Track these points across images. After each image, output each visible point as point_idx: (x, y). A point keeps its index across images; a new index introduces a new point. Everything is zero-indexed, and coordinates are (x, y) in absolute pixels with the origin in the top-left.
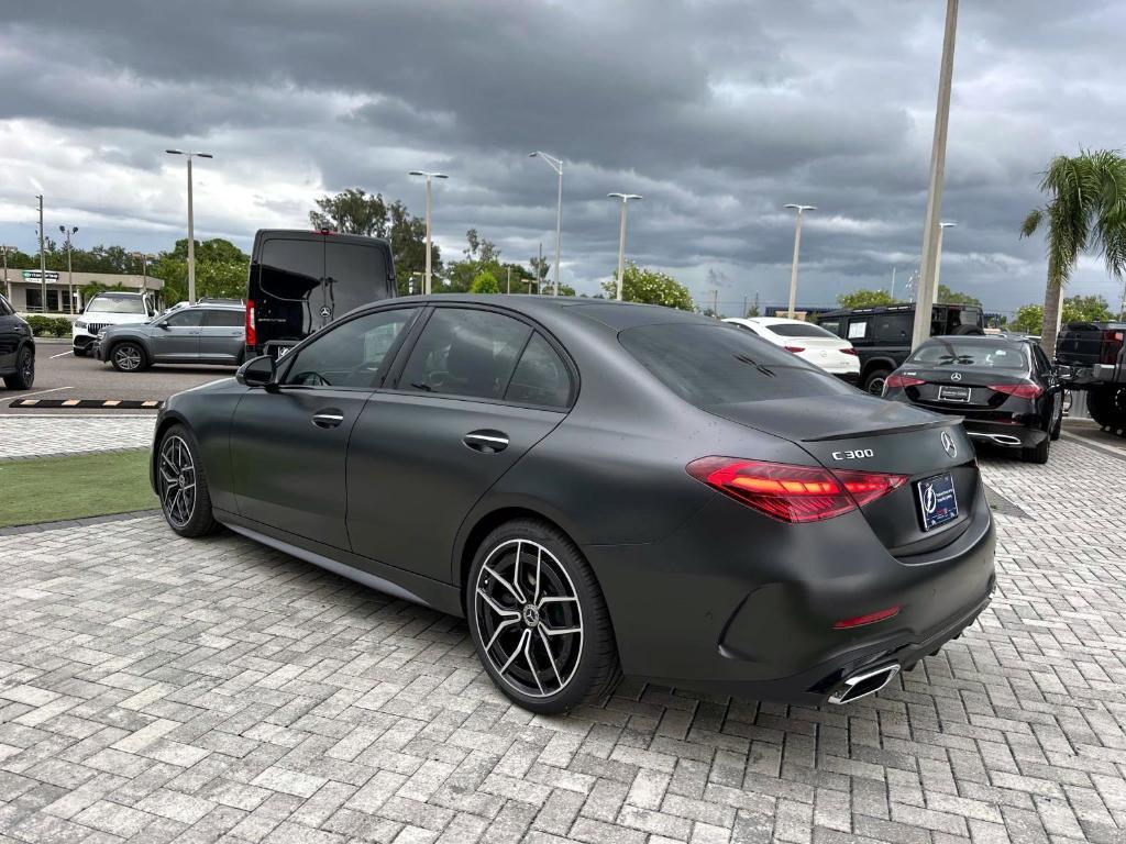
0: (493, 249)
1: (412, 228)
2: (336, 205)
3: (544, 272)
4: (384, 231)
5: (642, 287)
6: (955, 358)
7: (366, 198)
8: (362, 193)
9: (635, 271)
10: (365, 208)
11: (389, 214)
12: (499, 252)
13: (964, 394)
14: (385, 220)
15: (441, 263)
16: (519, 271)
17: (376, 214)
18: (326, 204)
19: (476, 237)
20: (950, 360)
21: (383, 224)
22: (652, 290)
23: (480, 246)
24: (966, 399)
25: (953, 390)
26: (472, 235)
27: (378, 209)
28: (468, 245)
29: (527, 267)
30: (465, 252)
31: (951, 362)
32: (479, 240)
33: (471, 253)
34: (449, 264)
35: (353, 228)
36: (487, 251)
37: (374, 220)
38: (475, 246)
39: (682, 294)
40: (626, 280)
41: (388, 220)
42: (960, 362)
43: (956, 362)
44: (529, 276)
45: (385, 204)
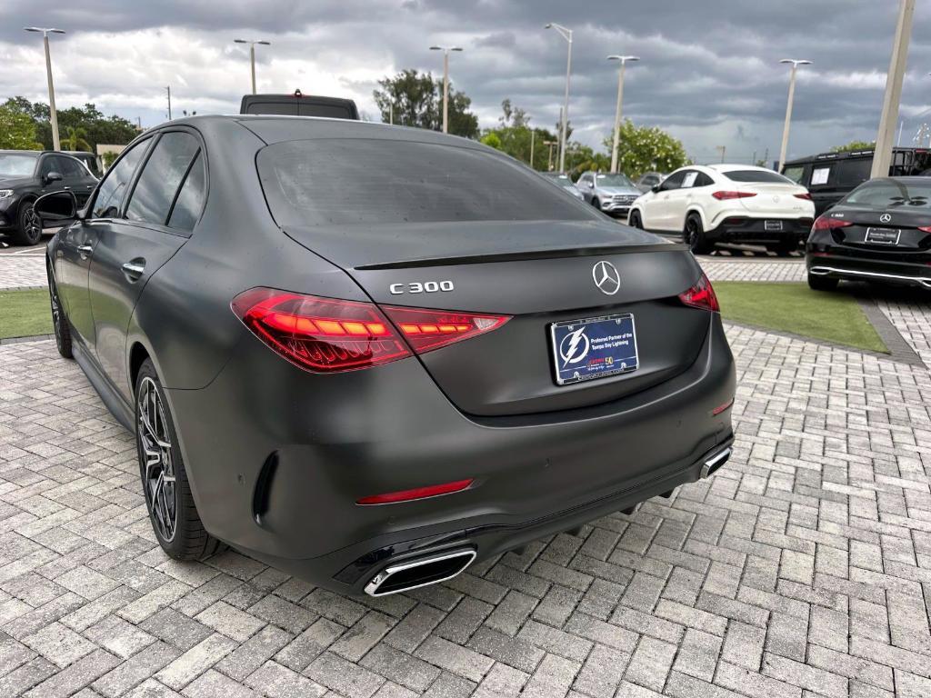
0: (525, 116)
1: (456, 101)
2: (394, 84)
3: (569, 133)
4: (433, 105)
5: (636, 142)
6: (906, 198)
7: (419, 77)
8: (415, 73)
9: (630, 130)
10: (417, 85)
11: (437, 90)
12: (529, 119)
13: (893, 236)
14: (433, 95)
15: (479, 131)
16: (545, 135)
17: (426, 90)
18: (386, 83)
19: (509, 106)
20: (901, 201)
21: (431, 98)
22: (646, 145)
23: (513, 114)
24: (894, 241)
25: (883, 232)
26: (506, 104)
27: (427, 86)
28: (503, 114)
29: (553, 131)
30: (500, 119)
31: (902, 203)
32: (512, 108)
33: (505, 120)
34: (485, 131)
35: (408, 103)
36: (519, 118)
37: (424, 96)
38: (509, 114)
39: (675, 149)
40: (622, 137)
41: (436, 95)
42: (912, 203)
43: (907, 203)
44: (553, 139)
45: (434, 81)
